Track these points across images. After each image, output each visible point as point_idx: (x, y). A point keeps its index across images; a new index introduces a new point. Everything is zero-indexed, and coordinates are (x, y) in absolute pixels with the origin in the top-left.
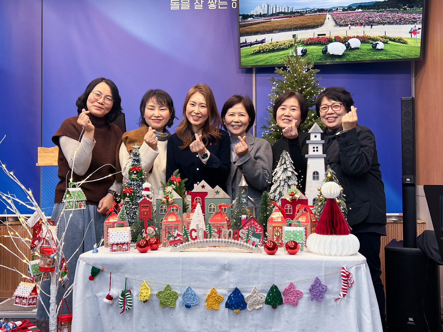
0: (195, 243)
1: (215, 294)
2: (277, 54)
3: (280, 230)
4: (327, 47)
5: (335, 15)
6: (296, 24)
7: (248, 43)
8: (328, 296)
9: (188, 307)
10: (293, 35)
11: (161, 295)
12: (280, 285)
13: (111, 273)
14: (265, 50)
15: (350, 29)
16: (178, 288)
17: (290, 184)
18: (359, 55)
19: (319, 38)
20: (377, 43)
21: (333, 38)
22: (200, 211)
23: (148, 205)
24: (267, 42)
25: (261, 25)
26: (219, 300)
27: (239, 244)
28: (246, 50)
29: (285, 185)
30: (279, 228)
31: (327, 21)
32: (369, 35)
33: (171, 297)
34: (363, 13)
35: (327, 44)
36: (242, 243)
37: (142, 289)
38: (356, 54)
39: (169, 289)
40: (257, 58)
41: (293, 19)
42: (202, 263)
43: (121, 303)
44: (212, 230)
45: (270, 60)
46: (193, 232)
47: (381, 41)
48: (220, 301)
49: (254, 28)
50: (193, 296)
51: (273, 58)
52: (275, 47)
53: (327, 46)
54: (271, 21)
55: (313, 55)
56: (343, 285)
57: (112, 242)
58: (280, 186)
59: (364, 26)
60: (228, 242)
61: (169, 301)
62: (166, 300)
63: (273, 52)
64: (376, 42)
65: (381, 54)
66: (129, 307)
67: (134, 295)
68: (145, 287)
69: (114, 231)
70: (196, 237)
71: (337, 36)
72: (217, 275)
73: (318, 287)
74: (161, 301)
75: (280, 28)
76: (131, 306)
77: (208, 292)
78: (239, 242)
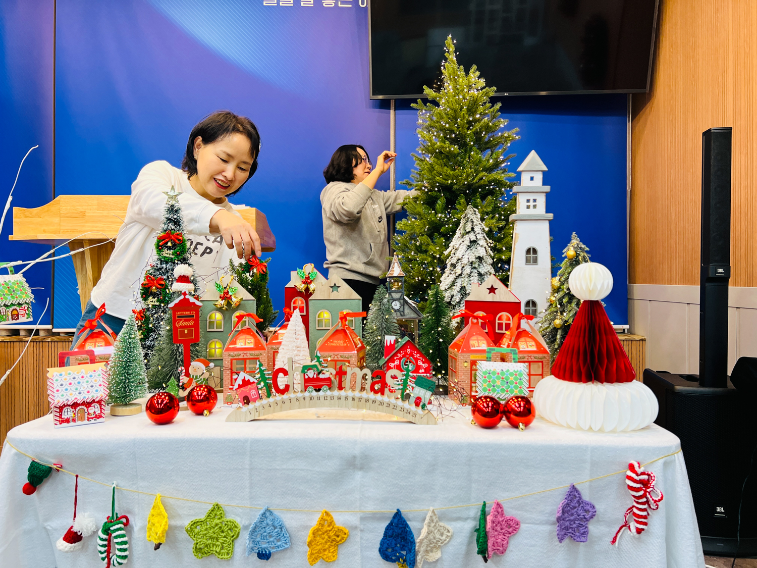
0: (283, 402)
1: (329, 526)
8: (594, 528)
9: (264, 556)
11: (197, 530)
13: (77, 476)
16: (241, 510)
17: (482, 273)
22: (299, 326)
26: (338, 539)
27: (385, 405)
29: (472, 274)
33: (222, 534)
36: (393, 401)
39: (218, 513)
42: (301, 452)
43: (103, 549)
46: (281, 375)
48: (341, 541)
50: (276, 530)
58: (463, 276)
60: (360, 399)
61: (218, 543)
62: (210, 541)
66: (120, 560)
67: (136, 529)
68: (159, 511)
70: (287, 387)
72: (336, 479)
73: (575, 507)
74: (197, 544)
76: (124, 558)
77: (314, 522)
78: (386, 398)
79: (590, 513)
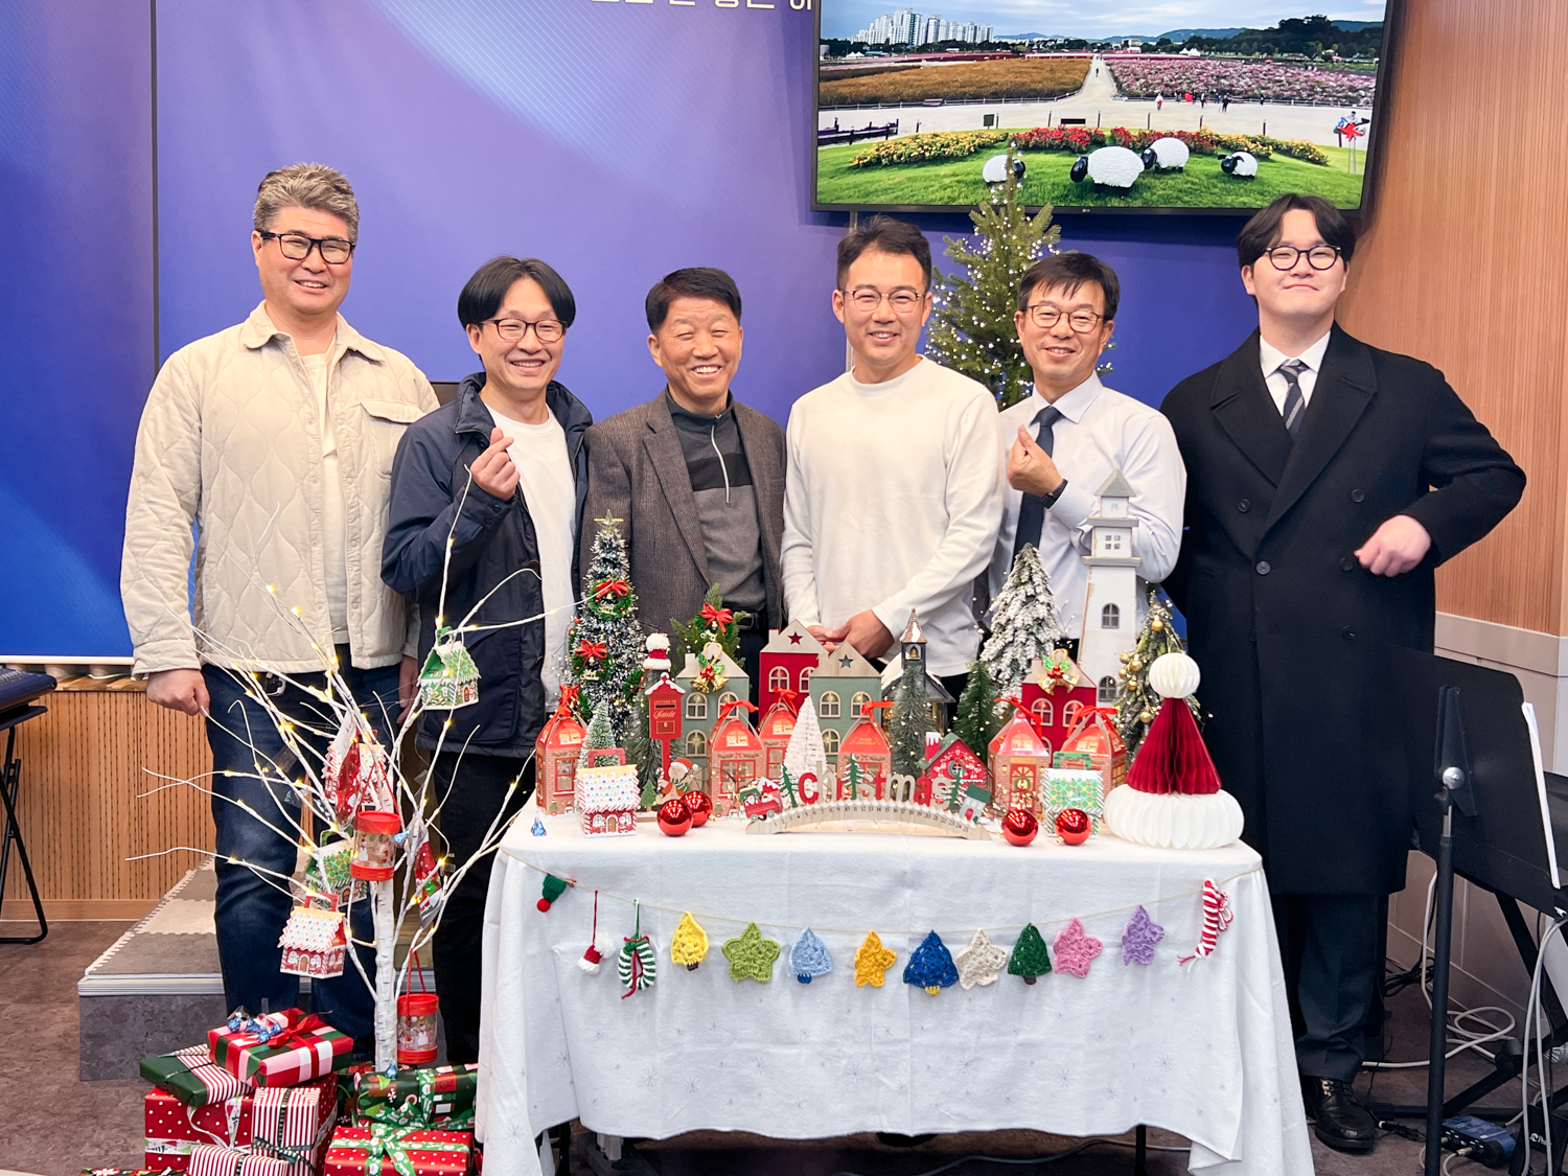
0: (814, 813)
1: (876, 948)
2: (932, 173)
3: (1031, 774)
4: (1087, 159)
5: (1117, 61)
6: (996, 83)
7: (844, 132)
8: (1162, 952)
9: (804, 979)
10: (985, 116)
11: (733, 951)
12: (1046, 924)
13: (596, 892)
14: (895, 157)
15: (1159, 108)
16: (777, 931)
17: (1042, 640)
18: (1180, 191)
19: (1063, 129)
20: (1238, 158)
21: (1108, 134)
22: (812, 721)
23: (674, 702)
24: (904, 133)
25: (887, 78)
26: (886, 963)
27: (933, 817)
28: (837, 154)
29: (1028, 643)
30: (1026, 769)
31: (1091, 78)
32: (1215, 132)
33: (760, 955)
34: (1202, 62)
35: (1089, 151)
36: (942, 813)
37: (681, 936)
38: (1171, 187)
39: (755, 933)
40: (868, 182)
41: (989, 65)
42: (845, 866)
43: (626, 971)
44: (859, 777)
45: (910, 189)
46: (808, 782)
47: (1248, 152)
48: (890, 965)
49: (863, 85)
50: (817, 953)
51: (917, 185)
52: (927, 150)
53: (1086, 155)
54: (919, 67)
55: (1042, 184)
56: (1207, 926)
57: (592, 808)
58: (1015, 644)
59: (1203, 102)
60: (903, 810)
61: (755, 965)
62: (747, 963)
63: (919, 167)
64: (1235, 155)
65: (1248, 193)
66: (648, 982)
67: (659, 951)
68: (691, 930)
69: (593, 775)
70: (816, 795)
71: (1119, 127)
72: (882, 897)
73: (1142, 929)
74: (733, 965)
75: (945, 90)
76: (652, 979)
77: (860, 942)
78: (933, 809)
79: (1157, 936)
